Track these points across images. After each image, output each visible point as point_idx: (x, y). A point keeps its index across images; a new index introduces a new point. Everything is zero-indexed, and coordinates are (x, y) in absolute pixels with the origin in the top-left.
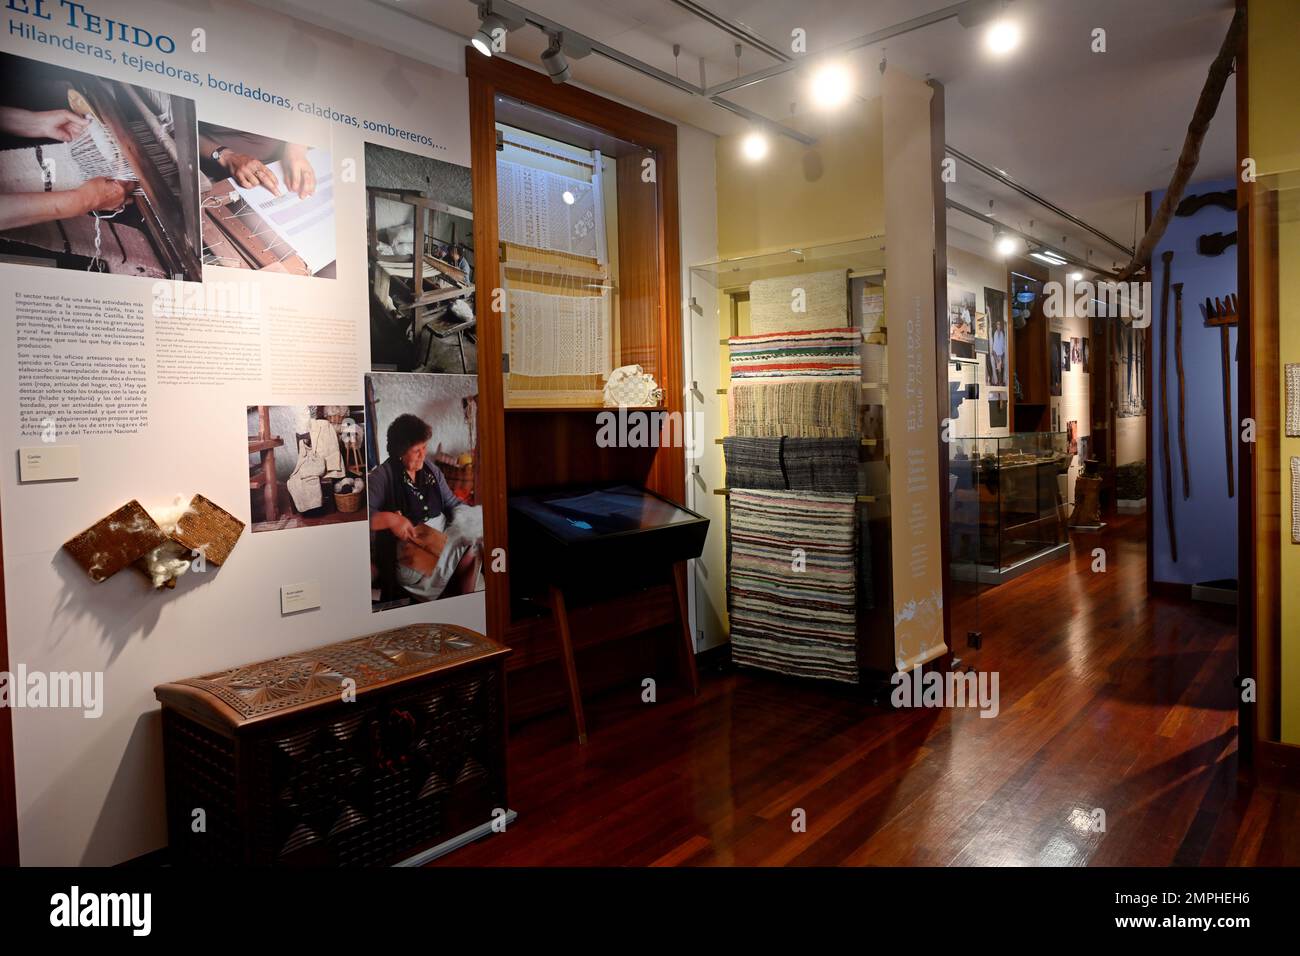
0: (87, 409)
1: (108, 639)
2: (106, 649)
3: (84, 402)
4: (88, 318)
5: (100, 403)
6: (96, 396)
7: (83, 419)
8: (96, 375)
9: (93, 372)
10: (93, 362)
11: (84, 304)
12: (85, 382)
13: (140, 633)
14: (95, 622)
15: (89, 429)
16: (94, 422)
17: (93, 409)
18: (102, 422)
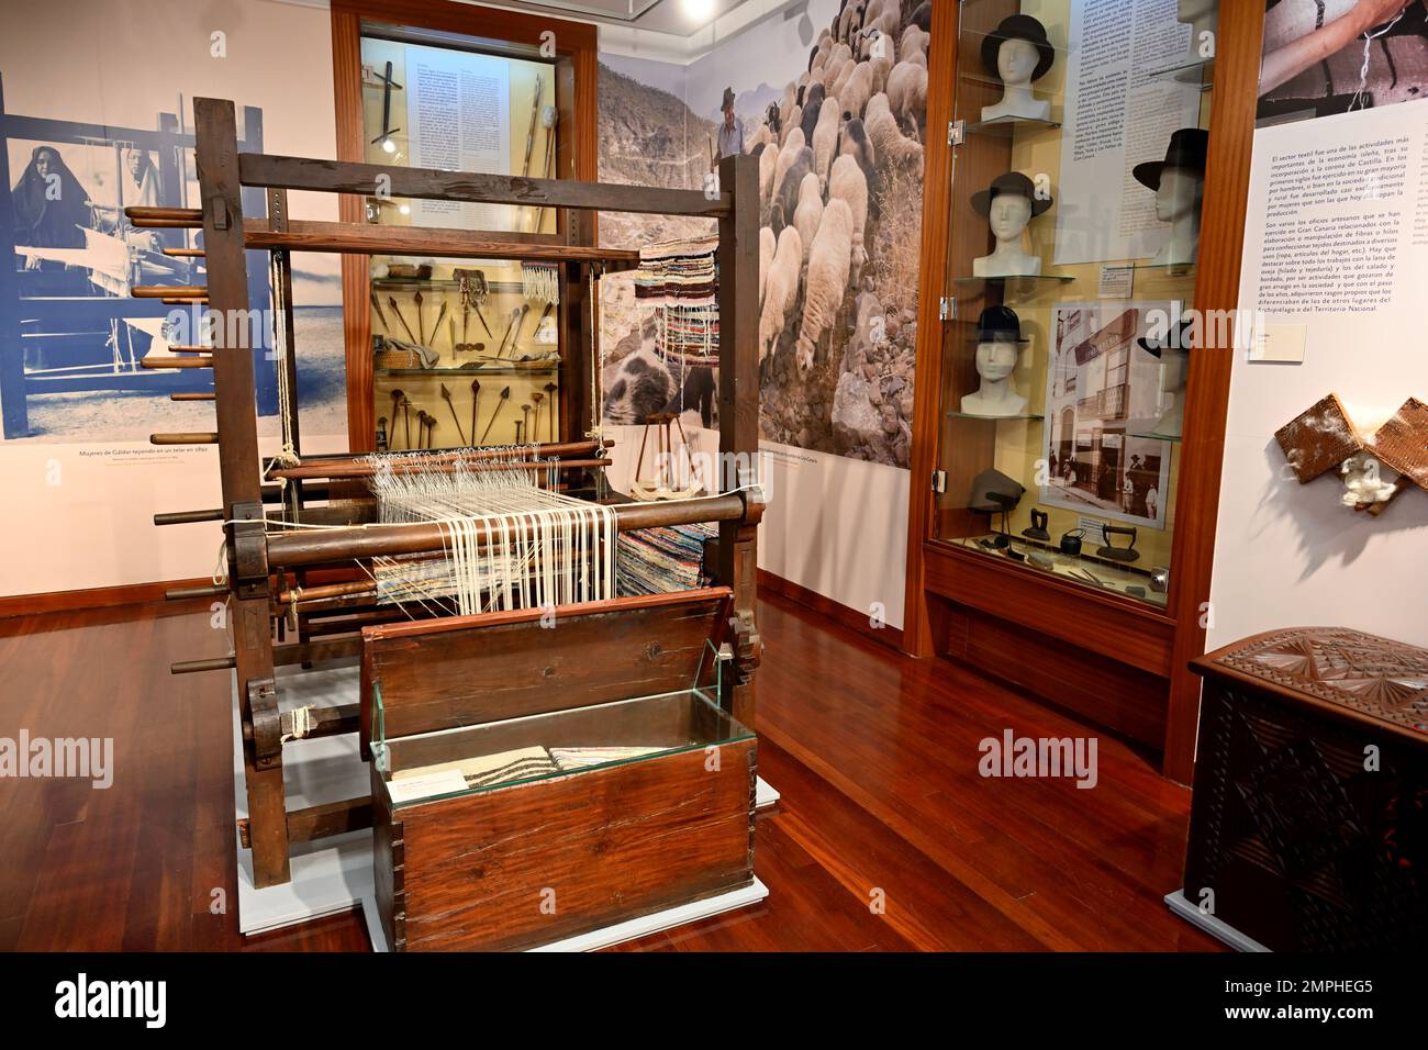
0: (1323, 281)
1: (1306, 550)
2: (1301, 561)
3: (1320, 274)
4: (1339, 170)
5: (1337, 274)
6: (1335, 265)
7: (1317, 294)
8: (1339, 240)
9: (1336, 236)
10: (1337, 224)
11: (1339, 154)
12: (1326, 249)
13: (1339, 558)
14: (1295, 526)
15: (1321, 305)
16: (1328, 298)
17: (1329, 281)
18: (1336, 298)
